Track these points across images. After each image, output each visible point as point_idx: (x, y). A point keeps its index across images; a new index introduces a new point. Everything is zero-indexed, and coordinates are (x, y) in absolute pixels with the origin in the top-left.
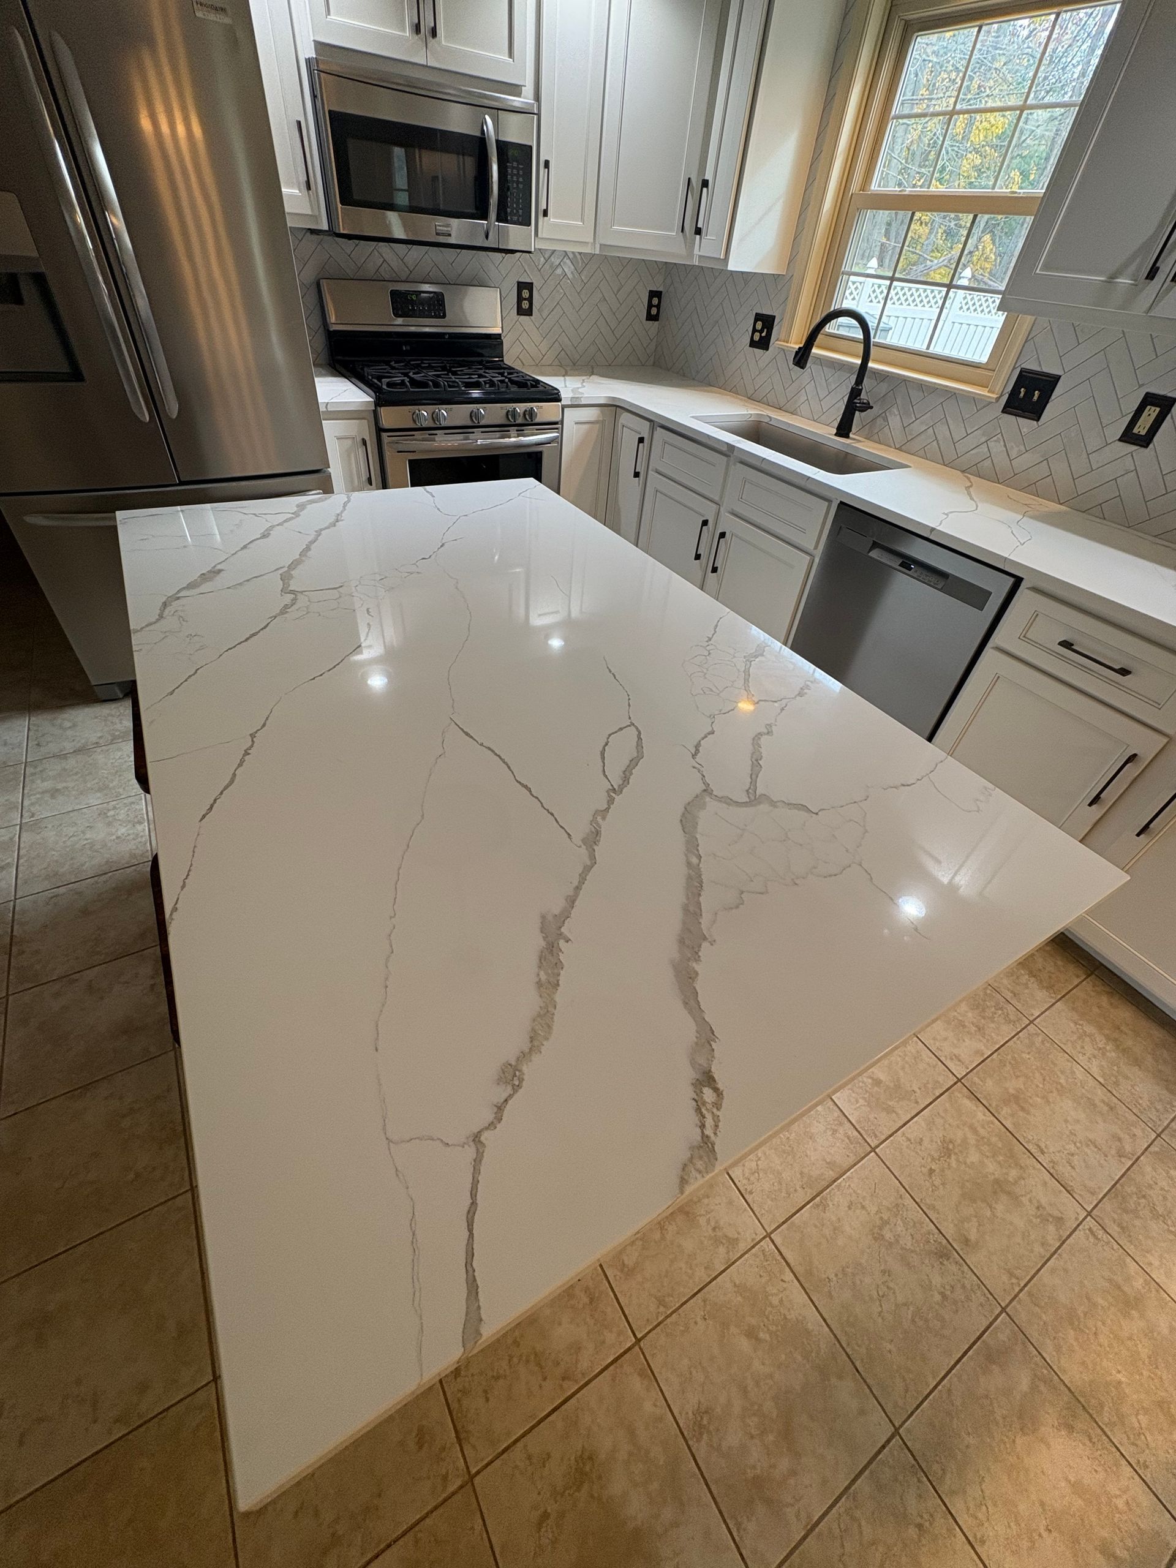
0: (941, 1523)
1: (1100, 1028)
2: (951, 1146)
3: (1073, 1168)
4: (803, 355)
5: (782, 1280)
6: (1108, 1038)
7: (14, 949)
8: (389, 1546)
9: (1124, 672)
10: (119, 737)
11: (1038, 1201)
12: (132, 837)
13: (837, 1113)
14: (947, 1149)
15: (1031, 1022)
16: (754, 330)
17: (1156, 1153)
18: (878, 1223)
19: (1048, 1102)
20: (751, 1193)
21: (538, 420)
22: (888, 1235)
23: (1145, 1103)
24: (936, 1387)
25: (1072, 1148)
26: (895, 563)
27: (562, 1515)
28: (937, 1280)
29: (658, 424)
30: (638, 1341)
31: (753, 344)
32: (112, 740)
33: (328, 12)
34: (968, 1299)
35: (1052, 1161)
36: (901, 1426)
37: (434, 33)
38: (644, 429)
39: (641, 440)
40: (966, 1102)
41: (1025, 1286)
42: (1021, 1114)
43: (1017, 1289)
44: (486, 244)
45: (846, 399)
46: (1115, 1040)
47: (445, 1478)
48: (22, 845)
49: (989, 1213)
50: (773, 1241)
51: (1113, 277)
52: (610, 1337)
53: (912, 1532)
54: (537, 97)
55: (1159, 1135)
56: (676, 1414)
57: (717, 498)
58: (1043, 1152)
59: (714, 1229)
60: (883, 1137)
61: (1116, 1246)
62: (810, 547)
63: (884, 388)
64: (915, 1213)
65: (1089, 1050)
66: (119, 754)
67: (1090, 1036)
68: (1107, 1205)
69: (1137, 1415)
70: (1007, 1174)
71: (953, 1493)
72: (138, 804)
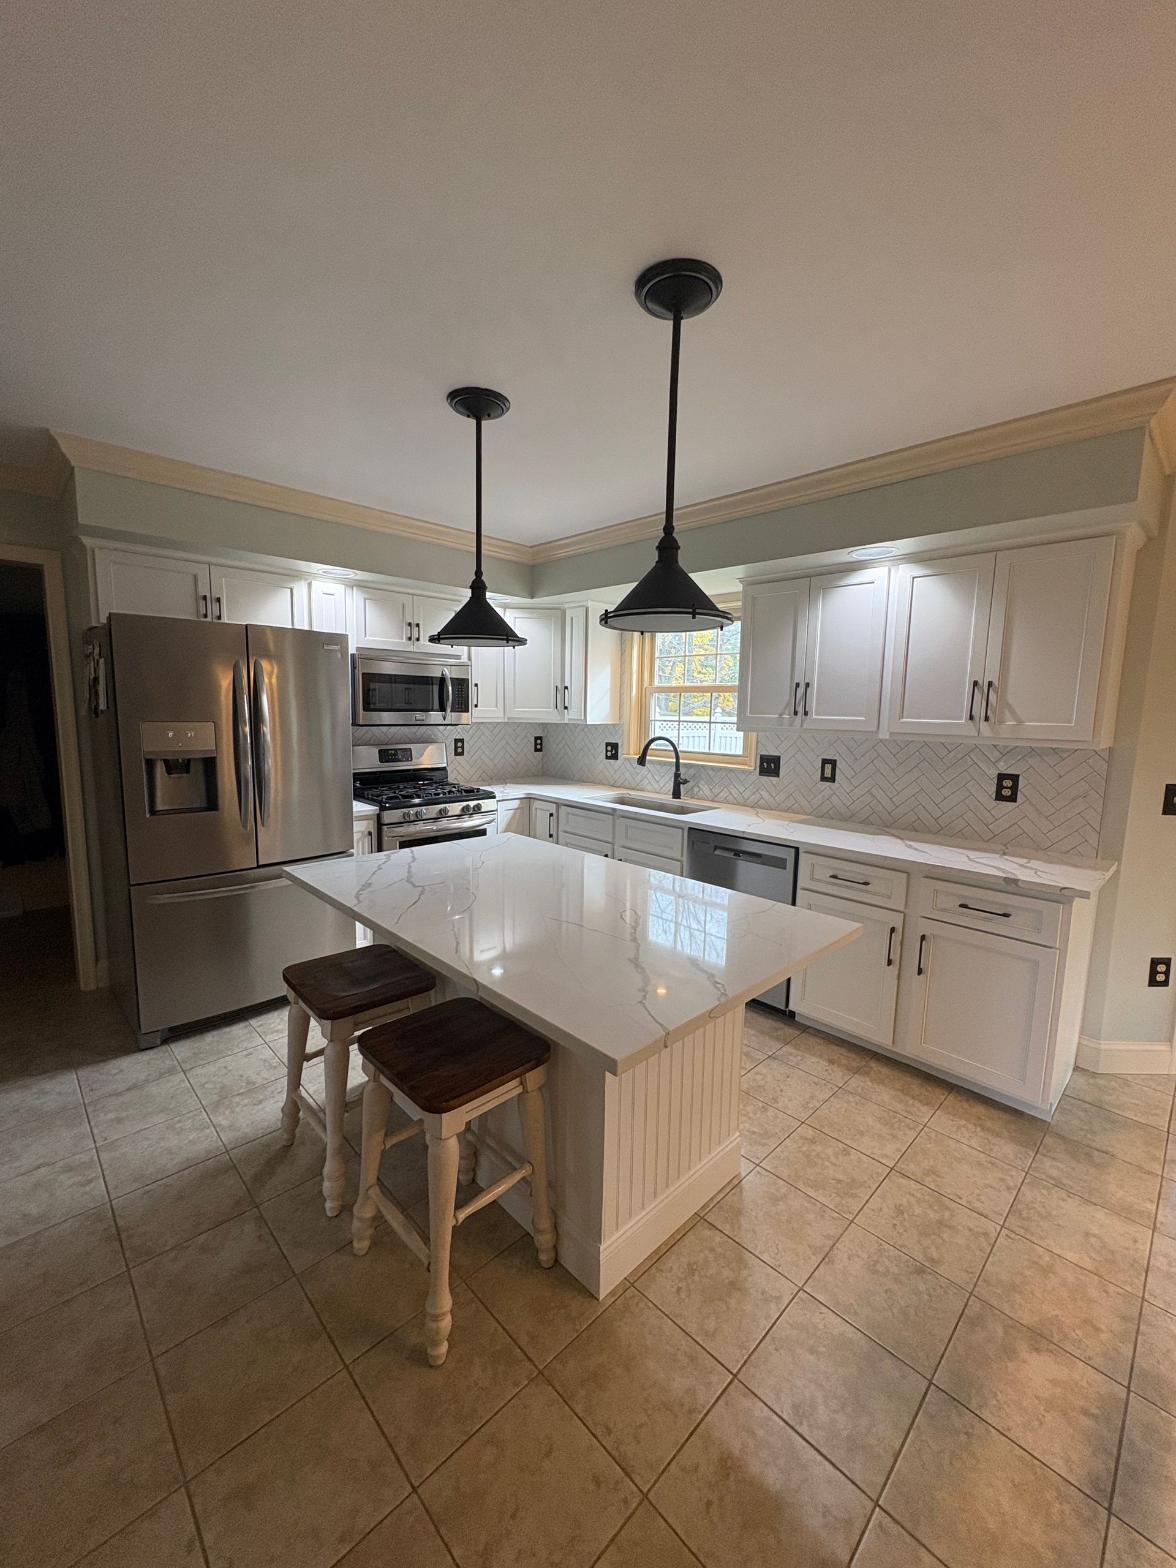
0: (979, 1429)
1: (967, 1120)
2: (901, 1208)
3: (983, 1203)
4: (642, 760)
5: (821, 1313)
6: (976, 1125)
7: (123, 1236)
8: (599, 1558)
9: (866, 884)
10: (165, 1073)
11: (968, 1227)
12: (203, 1138)
13: (819, 1205)
14: (899, 1210)
15: (925, 1126)
16: (607, 751)
17: (1029, 1183)
18: (872, 1263)
19: (952, 1169)
20: (779, 1266)
21: (483, 810)
22: (881, 1269)
23: (1012, 1157)
24: (946, 1349)
25: (978, 1192)
26: (731, 855)
27: (721, 1499)
28: (922, 1287)
29: (559, 804)
30: (735, 1376)
31: (607, 758)
32: (160, 1076)
33: (365, 636)
34: (946, 1293)
35: (968, 1202)
36: (932, 1379)
37: (418, 639)
38: (552, 808)
39: (551, 815)
40: (901, 1180)
41: (979, 1276)
42: (938, 1179)
43: (975, 1280)
44: (444, 723)
45: (673, 779)
46: (980, 1125)
47: (626, 1501)
48: (102, 1162)
49: (940, 1241)
50: (805, 1292)
51: (781, 715)
52: (714, 1379)
53: (963, 1438)
54: (470, 659)
55: (1027, 1173)
56: (780, 1413)
57: (610, 840)
58: (960, 1198)
59: (762, 1294)
60: (856, 1213)
61: (1025, 1241)
62: (679, 857)
63: (692, 771)
64: (893, 1252)
65: (967, 1134)
66: (171, 1084)
67: (964, 1126)
68: (1011, 1218)
69: (1074, 1331)
70: (943, 1215)
71: (980, 1407)
72: (200, 1115)
